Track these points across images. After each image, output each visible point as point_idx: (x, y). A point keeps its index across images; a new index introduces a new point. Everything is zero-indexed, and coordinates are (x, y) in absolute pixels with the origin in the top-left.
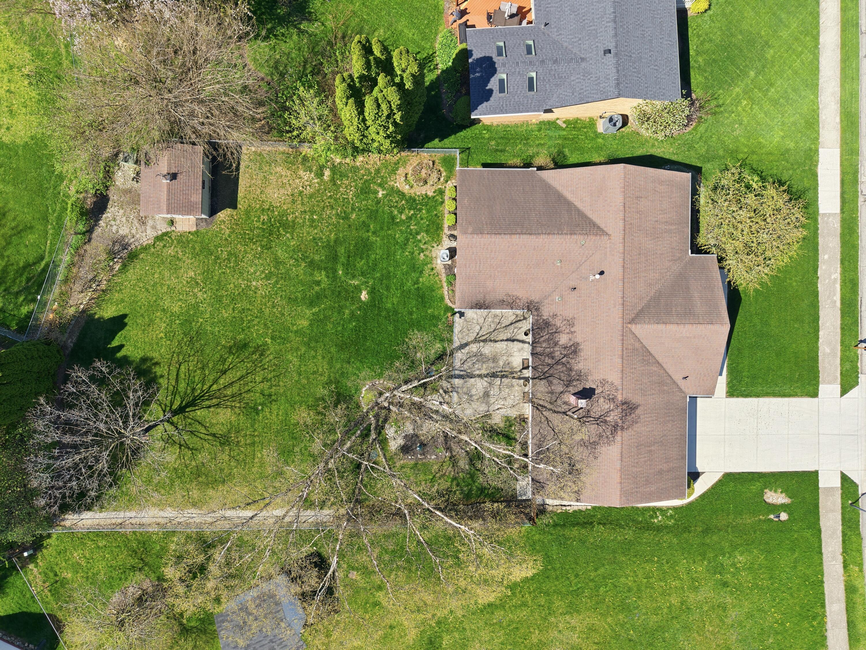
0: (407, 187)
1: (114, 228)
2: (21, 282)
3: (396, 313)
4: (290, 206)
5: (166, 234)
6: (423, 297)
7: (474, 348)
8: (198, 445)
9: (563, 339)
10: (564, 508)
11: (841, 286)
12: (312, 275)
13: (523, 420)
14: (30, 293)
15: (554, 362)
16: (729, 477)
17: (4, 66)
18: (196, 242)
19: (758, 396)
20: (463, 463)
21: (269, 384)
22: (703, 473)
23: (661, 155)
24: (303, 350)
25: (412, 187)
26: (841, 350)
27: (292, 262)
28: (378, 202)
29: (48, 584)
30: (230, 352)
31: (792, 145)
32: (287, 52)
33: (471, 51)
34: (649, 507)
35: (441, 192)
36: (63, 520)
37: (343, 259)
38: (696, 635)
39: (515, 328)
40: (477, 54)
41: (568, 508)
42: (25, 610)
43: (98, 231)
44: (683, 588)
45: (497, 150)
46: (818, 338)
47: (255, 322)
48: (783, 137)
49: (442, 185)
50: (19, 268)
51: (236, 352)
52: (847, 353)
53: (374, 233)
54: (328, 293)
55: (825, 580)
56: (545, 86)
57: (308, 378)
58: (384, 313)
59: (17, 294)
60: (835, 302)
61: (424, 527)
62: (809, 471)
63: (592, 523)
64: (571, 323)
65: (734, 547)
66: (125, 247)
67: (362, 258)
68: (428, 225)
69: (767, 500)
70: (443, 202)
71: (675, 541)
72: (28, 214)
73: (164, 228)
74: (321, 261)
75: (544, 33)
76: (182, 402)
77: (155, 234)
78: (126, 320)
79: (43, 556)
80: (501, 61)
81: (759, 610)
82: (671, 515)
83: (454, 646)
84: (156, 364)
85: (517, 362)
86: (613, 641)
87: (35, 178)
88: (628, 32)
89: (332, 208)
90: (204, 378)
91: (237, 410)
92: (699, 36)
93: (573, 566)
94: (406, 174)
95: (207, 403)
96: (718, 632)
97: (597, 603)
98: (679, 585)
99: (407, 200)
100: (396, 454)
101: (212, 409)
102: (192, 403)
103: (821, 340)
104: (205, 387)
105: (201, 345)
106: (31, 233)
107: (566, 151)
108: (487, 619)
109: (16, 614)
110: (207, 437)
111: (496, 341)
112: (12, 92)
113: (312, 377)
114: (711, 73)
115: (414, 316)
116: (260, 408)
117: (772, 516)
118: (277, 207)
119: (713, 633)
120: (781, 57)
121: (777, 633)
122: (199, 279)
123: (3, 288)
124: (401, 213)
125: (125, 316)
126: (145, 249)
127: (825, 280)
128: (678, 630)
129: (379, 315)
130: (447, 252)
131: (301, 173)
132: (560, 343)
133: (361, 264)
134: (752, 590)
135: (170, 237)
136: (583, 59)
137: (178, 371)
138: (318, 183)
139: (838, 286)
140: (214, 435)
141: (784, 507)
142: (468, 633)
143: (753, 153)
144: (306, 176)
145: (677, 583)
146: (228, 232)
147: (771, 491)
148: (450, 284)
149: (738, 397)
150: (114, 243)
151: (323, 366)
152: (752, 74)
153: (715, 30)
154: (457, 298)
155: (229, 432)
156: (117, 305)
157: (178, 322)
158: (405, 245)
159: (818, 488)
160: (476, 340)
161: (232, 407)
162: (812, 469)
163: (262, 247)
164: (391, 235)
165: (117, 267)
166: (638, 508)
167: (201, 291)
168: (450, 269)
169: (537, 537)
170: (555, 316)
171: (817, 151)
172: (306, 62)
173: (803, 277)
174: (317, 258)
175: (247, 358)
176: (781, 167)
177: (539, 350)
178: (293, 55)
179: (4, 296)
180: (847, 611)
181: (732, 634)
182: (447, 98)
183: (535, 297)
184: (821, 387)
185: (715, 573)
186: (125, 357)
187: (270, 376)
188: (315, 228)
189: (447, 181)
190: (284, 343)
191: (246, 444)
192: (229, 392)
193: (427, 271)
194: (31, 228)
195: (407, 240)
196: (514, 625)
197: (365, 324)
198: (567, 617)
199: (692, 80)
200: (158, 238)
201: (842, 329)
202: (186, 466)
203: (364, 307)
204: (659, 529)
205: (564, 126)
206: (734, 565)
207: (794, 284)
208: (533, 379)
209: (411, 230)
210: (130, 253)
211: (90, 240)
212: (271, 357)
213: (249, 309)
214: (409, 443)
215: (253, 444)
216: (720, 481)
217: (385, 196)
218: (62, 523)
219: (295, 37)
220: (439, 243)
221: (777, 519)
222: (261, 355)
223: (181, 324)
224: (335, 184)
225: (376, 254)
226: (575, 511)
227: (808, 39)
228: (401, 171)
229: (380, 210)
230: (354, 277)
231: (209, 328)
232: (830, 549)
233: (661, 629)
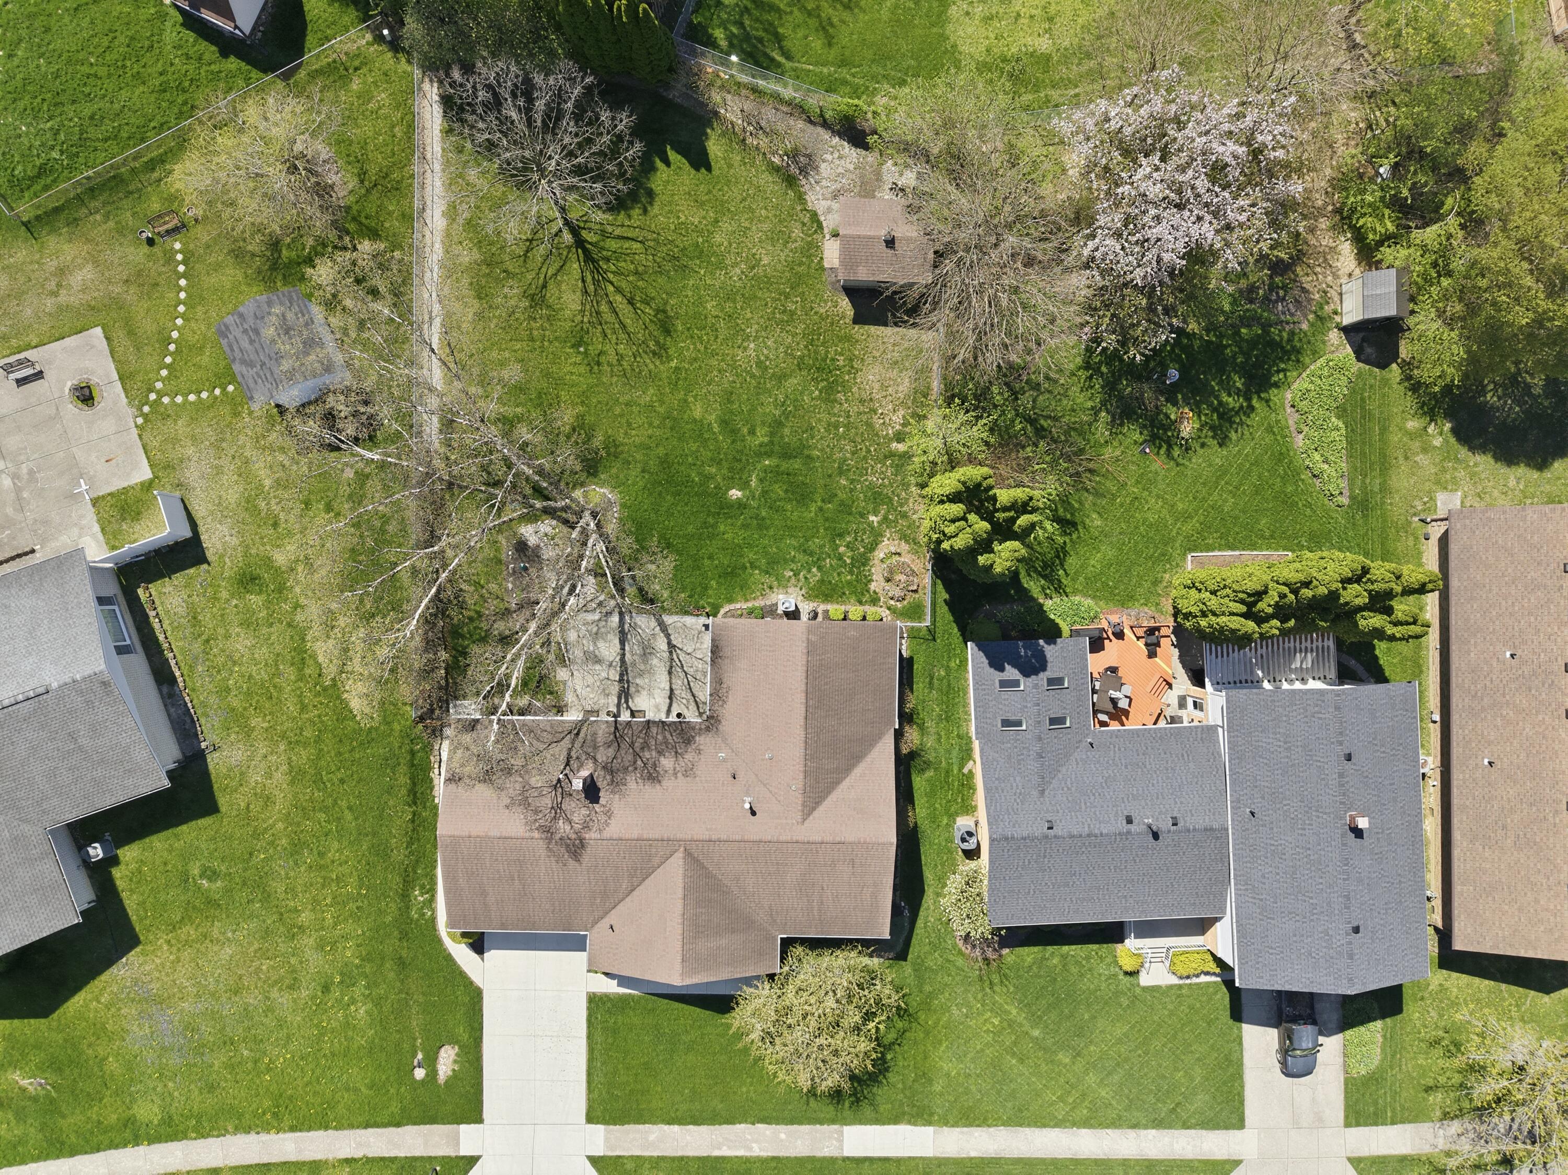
0: (882, 555)
1: (828, 157)
2: (757, 30)
3: (712, 537)
4: (857, 396)
5: (820, 226)
6: (733, 574)
7: (661, 644)
8: (530, 264)
9: (667, 762)
10: (436, 766)
11: (741, 1157)
12: (763, 423)
13: (560, 710)
14: (741, 41)
15: (638, 750)
16: (476, 995)
17: (1052, 9)
18: (809, 267)
19: (590, 1037)
20: (500, 627)
21: (615, 362)
22: (483, 960)
23: (924, 905)
24: (661, 410)
25: (882, 561)
26: (652, 1157)
27: (781, 398)
28: (862, 515)
29: (344, 58)
30: (658, 311)
31: (937, 1088)
32: (1070, 393)
33: (1055, 643)
34: (436, 884)
35: (874, 601)
36: (431, 81)
37: (785, 466)
38: (256, 946)
39: (688, 701)
40: (1050, 651)
41: (436, 771)
42: (309, 28)
43: (825, 135)
44: (323, 929)
45: (932, 678)
46: (669, 1124)
47: (699, 346)
48: (948, 1075)
49: (885, 603)
50: (775, 28)
51: (659, 320)
52: (647, 1166)
53: (821, 509)
54: (739, 445)
55: (330, 1131)
56: (1008, 742)
57: (622, 416)
58: (711, 520)
59: (741, 25)
60: (720, 1149)
61: (414, 571)
62: (482, 1111)
63: (415, 803)
64: (689, 772)
65: (378, 1002)
66: (803, 171)
67: (786, 491)
68: (830, 582)
69: (443, 1049)
70: (861, 603)
71: (389, 919)
72: (851, 41)
73: (829, 223)
74: (782, 437)
75: (1080, 741)
76: (590, 243)
77: (820, 212)
78: (703, 170)
79: (382, 53)
80: (1040, 683)
81: (288, 1037)
82: (424, 914)
83: (248, 610)
84: (645, 211)
85: (641, 702)
86: (250, 830)
87: (899, 50)
88: (1077, 853)
89: (853, 453)
90: (622, 274)
91: (579, 318)
92: (1088, 958)
93: (355, 776)
94: (899, 554)
95: (589, 278)
96: (260, 978)
97: (304, 809)
98: (326, 923)
99: (865, 553)
100: (515, 534)
101: (580, 284)
102: (588, 257)
103: (666, 1127)
104: (611, 276)
105: (669, 271)
106: (824, 44)
107: (930, 773)
108: (284, 657)
109: (304, 16)
110: (542, 276)
111: (670, 673)
112: (1016, 19)
113: (624, 421)
114: (1038, 976)
115: (707, 562)
116: (582, 349)
117: (420, 1056)
118: (855, 378)
119: (258, 970)
120: (1059, 1074)
121: (256, 1062)
122: (759, 271)
123: (749, 5)
124: (847, 546)
125: (709, 168)
126: (801, 198)
127: (750, 1134)
128: (264, 921)
129: (709, 514)
130: (793, 608)
131: (901, 413)
132: (662, 759)
133: (778, 490)
134: (317, 1026)
135: (816, 231)
136: (1042, 792)
137: (633, 239)
138: (887, 434)
139: (741, 1153)
140: (544, 286)
141: (433, 1073)
142: (265, 630)
143: (927, 1033)
144: (898, 418)
145: (329, 921)
146: (822, 311)
147: (457, 1055)
148: (751, 612)
149: (588, 1008)
150: (809, 156)
151: (638, 436)
152: (1036, 1033)
153: (1096, 981)
154: (731, 620)
155: (549, 307)
156: (725, 159)
157: (700, 240)
158: (805, 551)
159: (459, 1123)
160: (671, 646)
161: (582, 311)
162: (485, 1115)
163: (802, 358)
164: (818, 531)
165: (776, 160)
166: (435, 867)
167: (743, 272)
168: (769, 612)
169: (396, 727)
170: (699, 751)
171: (929, 1123)
172: (1055, 419)
173: (754, 1103)
174: (787, 431)
175: (650, 334)
176: (906, 1072)
177: (654, 730)
178: (1065, 402)
179: (737, 5)
180: (285, 1163)
181: (256, 998)
182: (1004, 612)
183: (725, 726)
184: (601, 1127)
185: (342, 974)
186: (653, 169)
187: (625, 363)
188: (827, 430)
189: (889, 609)
190: (669, 383)
191: (531, 329)
192: (604, 308)
193: (767, 579)
194: (830, 45)
195: (811, 554)
196: (275, 694)
197: (696, 494)
198: (285, 768)
199: (1026, 949)
200: (814, 216)
201: (682, 1158)
202: (502, 248)
203: (720, 494)
204: (405, 896)
205: (965, 771)
206: (353, 1001)
207: (744, 1089)
208: (616, 722)
209: (824, 560)
210: (794, 178)
211: (811, 122)
212: (651, 366)
213: (717, 337)
214: (530, 553)
215: (532, 340)
216: (472, 983)
217: (870, 525)
218: (427, 80)
219: (1089, 404)
220: (808, 597)
221: (416, 1063)
222: (654, 353)
223: (698, 246)
224: (886, 457)
225: (793, 513)
226: (431, 780)
227: (1085, 1112)
228: (904, 547)
229: (851, 518)
230: (761, 480)
231: (691, 282)
232: (372, 1140)
233: (267, 898)
